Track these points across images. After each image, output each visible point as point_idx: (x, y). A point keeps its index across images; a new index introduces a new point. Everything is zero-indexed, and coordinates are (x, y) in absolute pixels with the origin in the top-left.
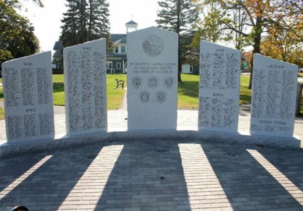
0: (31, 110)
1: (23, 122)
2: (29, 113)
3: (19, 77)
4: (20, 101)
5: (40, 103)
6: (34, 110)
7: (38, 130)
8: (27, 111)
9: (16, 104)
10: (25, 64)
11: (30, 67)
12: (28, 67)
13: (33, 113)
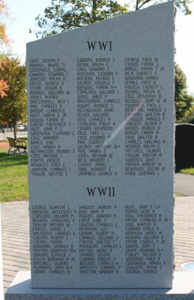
0: (102, 192)
1: (75, 225)
2: (97, 200)
3: (70, 84)
4: (70, 161)
5: (129, 172)
6: (112, 192)
7: (119, 255)
8: (91, 192)
9: (59, 170)
10: (91, 46)
11: (105, 54)
12: (97, 53)
13: (106, 200)
